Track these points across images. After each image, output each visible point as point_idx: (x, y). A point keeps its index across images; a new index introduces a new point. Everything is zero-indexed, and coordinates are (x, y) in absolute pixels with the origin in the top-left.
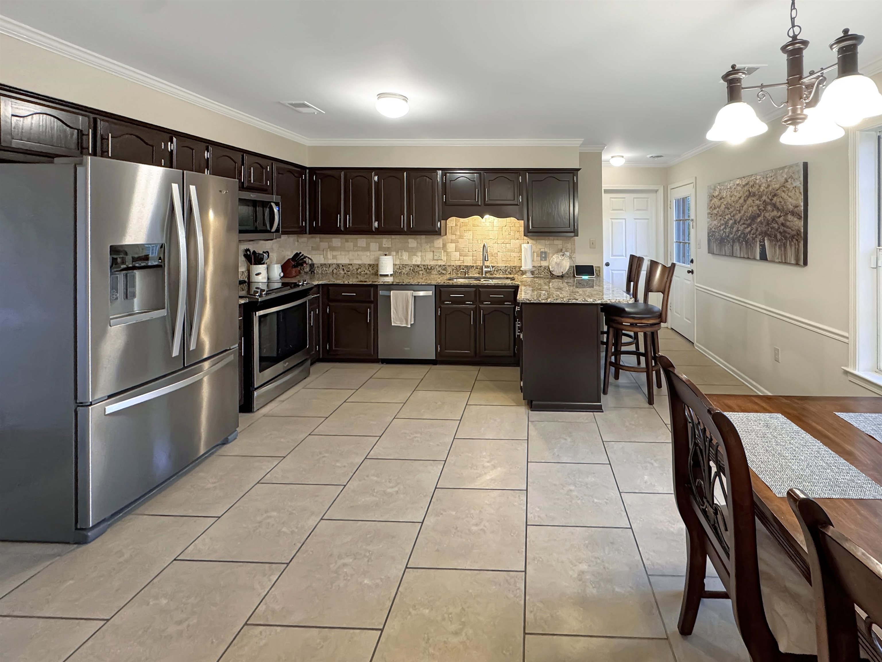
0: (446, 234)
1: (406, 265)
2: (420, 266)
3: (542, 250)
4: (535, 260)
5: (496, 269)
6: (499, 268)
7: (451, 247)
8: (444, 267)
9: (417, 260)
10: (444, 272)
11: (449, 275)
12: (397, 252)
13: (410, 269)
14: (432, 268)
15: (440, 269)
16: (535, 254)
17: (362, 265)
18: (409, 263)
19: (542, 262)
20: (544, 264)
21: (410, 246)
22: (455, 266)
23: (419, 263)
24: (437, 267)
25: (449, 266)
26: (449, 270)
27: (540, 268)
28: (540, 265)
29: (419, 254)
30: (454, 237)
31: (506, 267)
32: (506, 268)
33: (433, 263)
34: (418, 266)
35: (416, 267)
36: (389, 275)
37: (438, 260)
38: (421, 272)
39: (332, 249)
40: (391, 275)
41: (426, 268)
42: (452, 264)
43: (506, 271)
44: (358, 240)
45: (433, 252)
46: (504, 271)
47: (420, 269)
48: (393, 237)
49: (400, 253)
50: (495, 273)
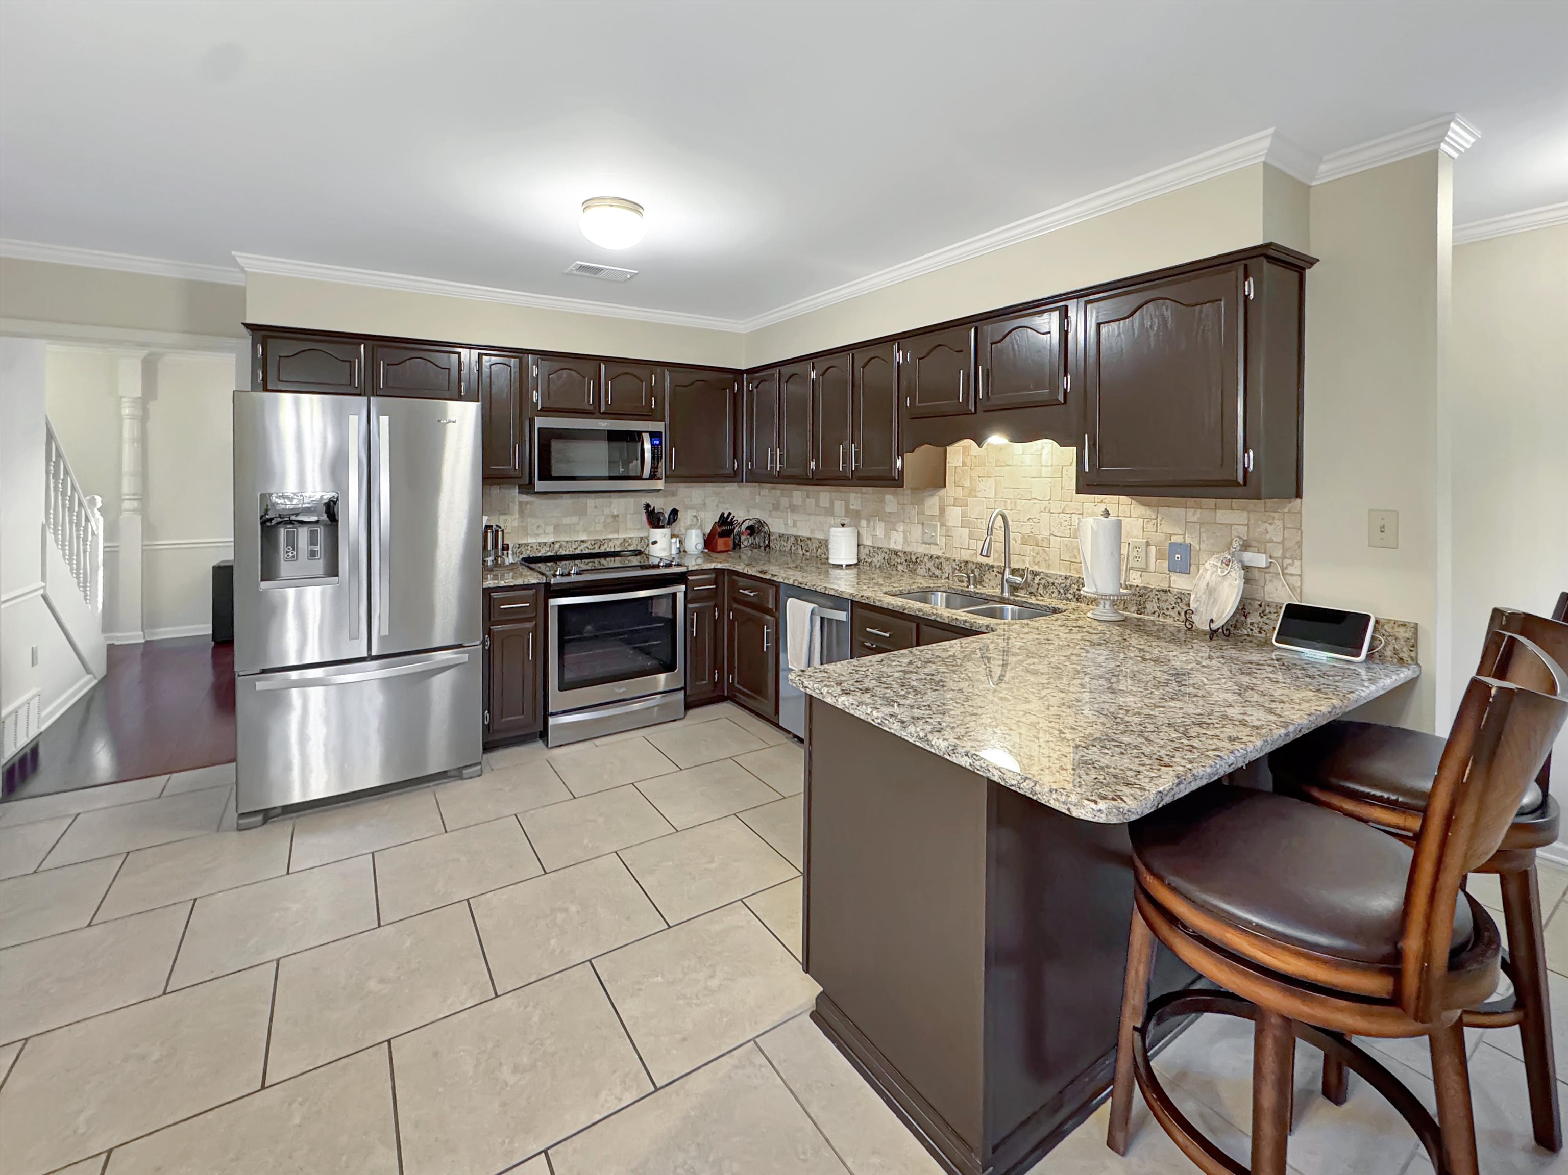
0: (945, 486)
1: (878, 548)
2: (899, 554)
3: (1174, 539)
4: (1152, 567)
5: (1043, 582)
6: (1051, 580)
7: (954, 515)
8: (937, 560)
9: (896, 542)
10: (937, 572)
11: (947, 580)
12: (869, 521)
13: (884, 559)
14: (918, 561)
15: (930, 565)
16: (1153, 549)
17: (822, 543)
18: (884, 545)
19: (1174, 577)
20: (1179, 583)
21: (888, 509)
22: (957, 562)
23: (899, 547)
24: (926, 558)
25: (948, 559)
26: (947, 569)
27: (1164, 597)
28: (1165, 586)
29: (901, 528)
30: (959, 492)
31: (1066, 578)
32: (1069, 581)
33: (921, 549)
34: (896, 553)
35: (894, 556)
36: (844, 566)
37: (930, 544)
38: (900, 567)
39: (793, 508)
40: (847, 565)
41: (908, 558)
42: (954, 556)
43: (1067, 590)
44: (821, 494)
45: (923, 524)
46: (1062, 591)
47: (899, 561)
48: (864, 489)
49: (872, 523)
50: (1041, 591)
